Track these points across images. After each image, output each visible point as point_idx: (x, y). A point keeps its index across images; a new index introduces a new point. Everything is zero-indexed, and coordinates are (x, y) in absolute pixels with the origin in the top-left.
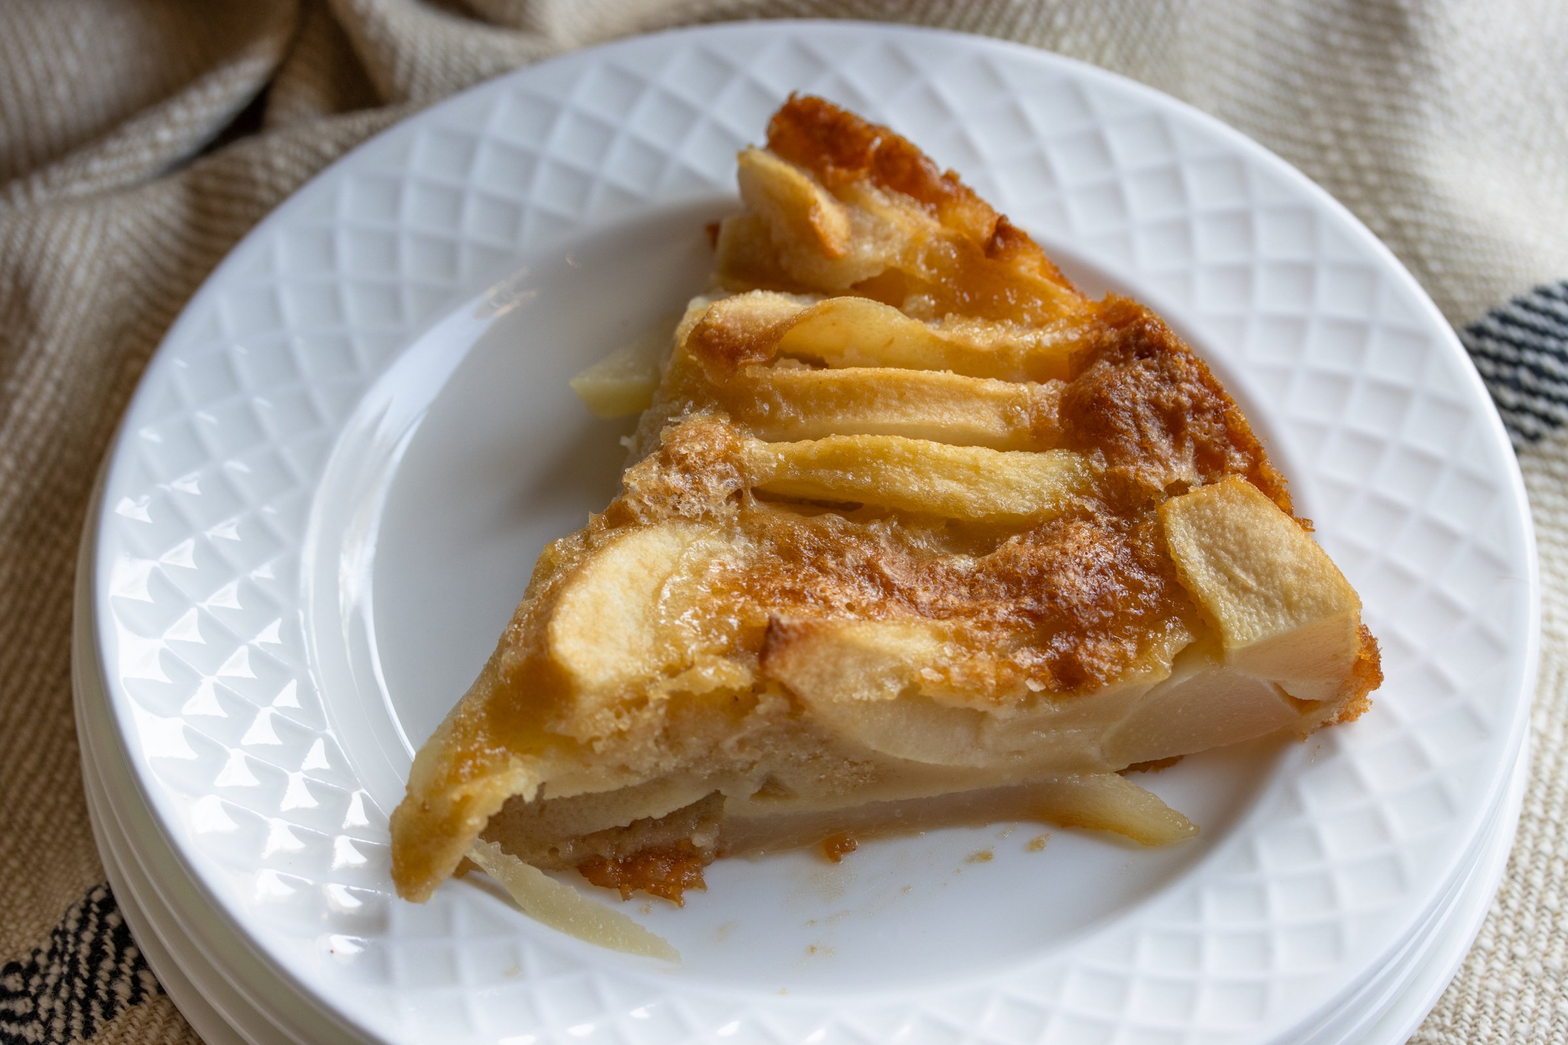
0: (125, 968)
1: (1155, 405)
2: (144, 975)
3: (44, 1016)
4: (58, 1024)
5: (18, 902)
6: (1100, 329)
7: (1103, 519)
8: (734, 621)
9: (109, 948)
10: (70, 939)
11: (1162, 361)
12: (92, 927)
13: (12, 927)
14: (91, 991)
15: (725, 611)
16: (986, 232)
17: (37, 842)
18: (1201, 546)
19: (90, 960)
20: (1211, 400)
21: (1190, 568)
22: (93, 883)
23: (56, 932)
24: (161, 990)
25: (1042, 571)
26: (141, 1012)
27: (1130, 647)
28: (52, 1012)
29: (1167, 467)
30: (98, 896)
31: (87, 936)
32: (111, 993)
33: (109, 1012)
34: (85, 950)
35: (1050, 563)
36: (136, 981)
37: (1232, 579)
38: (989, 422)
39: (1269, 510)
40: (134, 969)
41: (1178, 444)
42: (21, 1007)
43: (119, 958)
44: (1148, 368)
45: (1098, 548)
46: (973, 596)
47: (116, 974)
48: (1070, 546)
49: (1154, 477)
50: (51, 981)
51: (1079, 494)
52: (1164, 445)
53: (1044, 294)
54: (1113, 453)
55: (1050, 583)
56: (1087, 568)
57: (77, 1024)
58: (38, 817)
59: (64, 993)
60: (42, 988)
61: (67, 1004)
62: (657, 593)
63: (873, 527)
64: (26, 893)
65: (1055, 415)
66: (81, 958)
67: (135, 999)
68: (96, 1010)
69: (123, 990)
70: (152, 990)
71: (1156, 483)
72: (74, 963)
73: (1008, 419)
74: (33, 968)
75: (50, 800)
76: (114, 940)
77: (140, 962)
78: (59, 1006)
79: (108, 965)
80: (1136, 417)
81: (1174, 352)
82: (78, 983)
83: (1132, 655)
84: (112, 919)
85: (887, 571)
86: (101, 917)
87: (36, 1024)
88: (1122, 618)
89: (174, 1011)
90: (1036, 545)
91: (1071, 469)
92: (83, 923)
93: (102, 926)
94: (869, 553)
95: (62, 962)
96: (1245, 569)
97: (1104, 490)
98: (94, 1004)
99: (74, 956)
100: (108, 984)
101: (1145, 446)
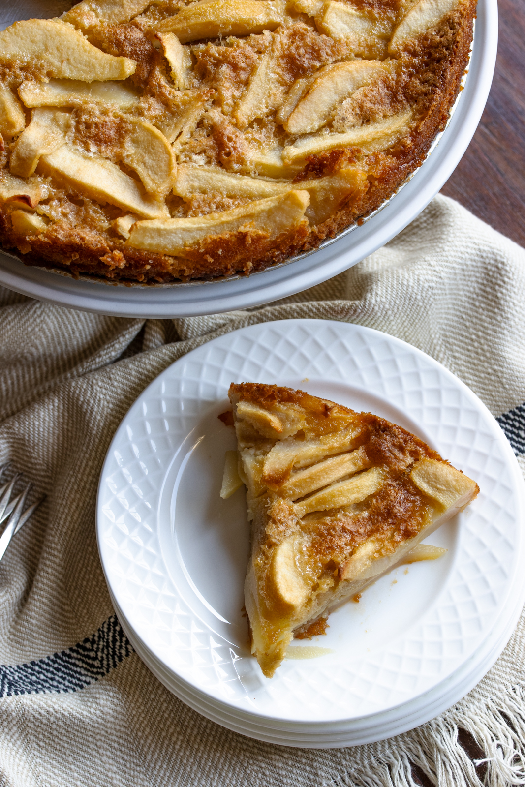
0: (123, 645)
1: (394, 445)
2: (129, 647)
3: (100, 658)
4: (105, 662)
5: (83, 614)
6: (365, 425)
7: (394, 484)
8: (320, 564)
9: (118, 638)
10: (106, 634)
11: (390, 431)
12: (112, 631)
13: (83, 624)
14: (114, 652)
15: (316, 562)
16: (321, 409)
17: (85, 592)
18: (425, 482)
19: (112, 642)
20: (408, 438)
21: (426, 491)
22: (110, 615)
23: (99, 630)
24: (134, 650)
25: (389, 510)
26: (129, 659)
27: (419, 519)
28: (102, 657)
29: (404, 461)
30: (112, 620)
31: (111, 634)
32: (120, 653)
33: (120, 660)
34: (111, 639)
35: (390, 506)
36: (127, 648)
37: (438, 489)
38: (351, 468)
39: (440, 465)
40: (126, 644)
41: (404, 453)
42: (92, 654)
43: (121, 642)
44: (387, 435)
45: (399, 495)
46: (374, 524)
47: (121, 647)
48: (392, 498)
49: (403, 467)
50: (101, 647)
51: (385, 479)
52: (400, 456)
53: (343, 419)
54: (388, 464)
55: (392, 512)
56: (400, 503)
57: (111, 663)
58: (85, 583)
59: (105, 651)
60: (98, 648)
61: (107, 655)
62: (295, 564)
63: (339, 516)
64: (85, 611)
65: (367, 459)
66: (110, 641)
67: (127, 655)
68: (117, 659)
69: (123, 652)
70: (132, 651)
71: (404, 468)
72: (108, 642)
73: (355, 464)
74: (93, 642)
75: (87, 577)
76: (119, 635)
77: (127, 642)
78: (104, 656)
79: (118, 644)
80: (390, 451)
81: (392, 427)
82: (110, 649)
83: (421, 521)
84: (117, 628)
85: (349, 528)
86: (114, 627)
87: (98, 661)
88: (413, 511)
89: (139, 658)
90: (382, 502)
91: (379, 473)
92: (109, 629)
93: (115, 630)
94: (341, 524)
95: (104, 642)
96: (440, 485)
97: (391, 476)
98: (116, 657)
99: (108, 640)
100: (119, 650)
101: (396, 458)
